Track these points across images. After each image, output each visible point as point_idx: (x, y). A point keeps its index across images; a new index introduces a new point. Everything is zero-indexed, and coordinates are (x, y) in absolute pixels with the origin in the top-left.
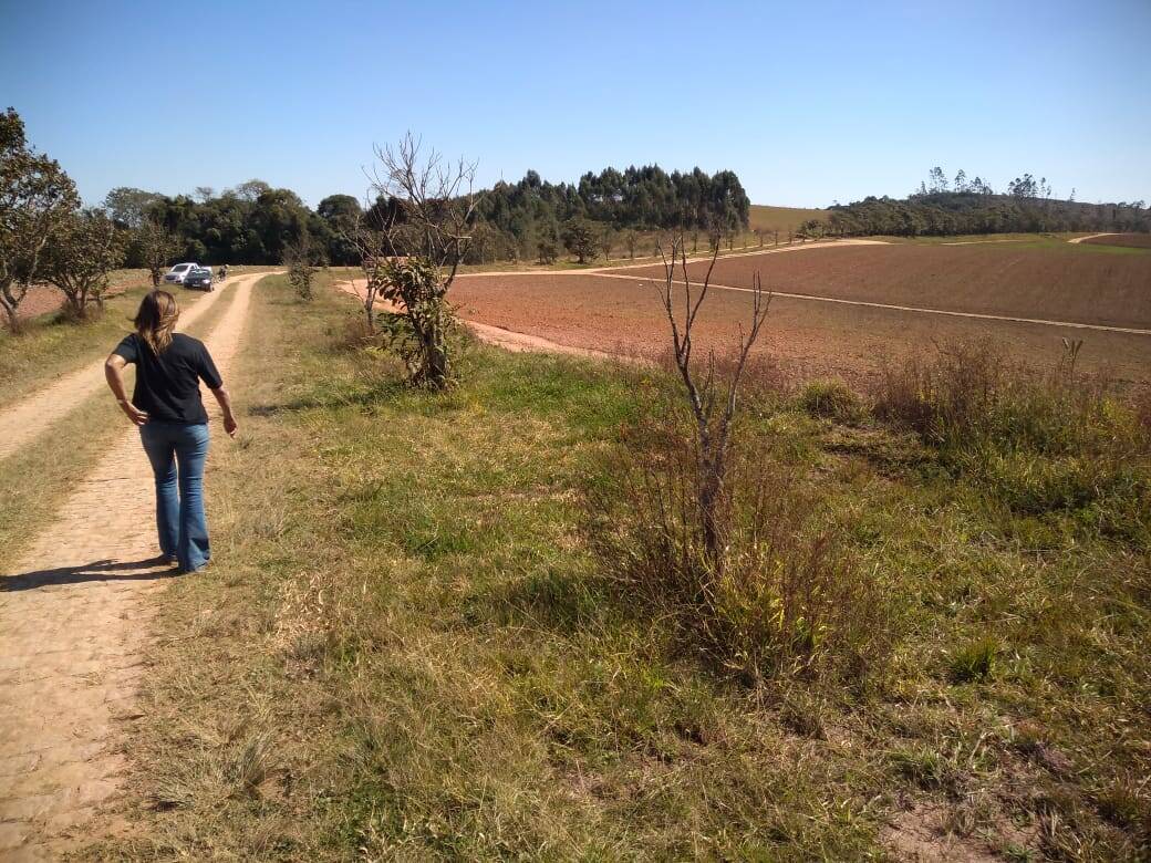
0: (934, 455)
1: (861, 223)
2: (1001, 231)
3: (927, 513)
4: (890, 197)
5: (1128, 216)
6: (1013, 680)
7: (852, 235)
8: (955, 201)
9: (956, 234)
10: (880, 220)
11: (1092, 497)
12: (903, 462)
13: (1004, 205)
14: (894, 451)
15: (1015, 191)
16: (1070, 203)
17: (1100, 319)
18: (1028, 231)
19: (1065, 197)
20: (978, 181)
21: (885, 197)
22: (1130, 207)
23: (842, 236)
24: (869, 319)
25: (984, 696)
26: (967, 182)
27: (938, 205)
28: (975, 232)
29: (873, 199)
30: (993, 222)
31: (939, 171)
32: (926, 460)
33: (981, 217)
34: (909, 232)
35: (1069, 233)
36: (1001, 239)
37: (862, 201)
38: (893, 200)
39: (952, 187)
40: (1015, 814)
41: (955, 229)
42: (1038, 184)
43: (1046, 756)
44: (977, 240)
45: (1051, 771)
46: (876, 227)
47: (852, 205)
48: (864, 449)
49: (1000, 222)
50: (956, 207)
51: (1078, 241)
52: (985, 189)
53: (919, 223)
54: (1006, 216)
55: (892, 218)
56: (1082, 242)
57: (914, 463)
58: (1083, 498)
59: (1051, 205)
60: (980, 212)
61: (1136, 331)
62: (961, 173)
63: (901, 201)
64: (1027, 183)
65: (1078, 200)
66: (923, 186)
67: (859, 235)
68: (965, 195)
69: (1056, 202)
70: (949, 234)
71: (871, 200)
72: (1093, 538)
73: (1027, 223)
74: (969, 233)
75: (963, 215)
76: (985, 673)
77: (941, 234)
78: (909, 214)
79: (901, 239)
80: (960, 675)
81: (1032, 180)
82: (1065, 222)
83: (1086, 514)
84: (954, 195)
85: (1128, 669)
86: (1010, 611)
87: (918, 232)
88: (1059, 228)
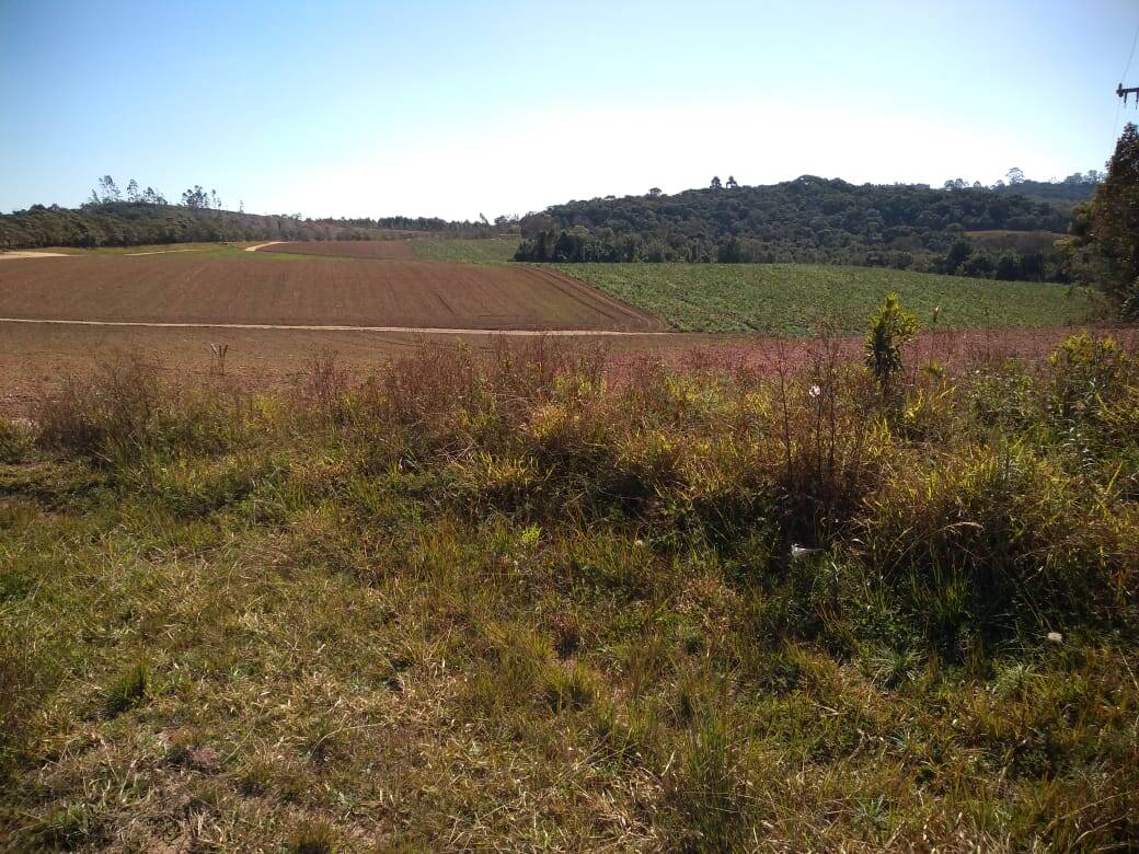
0: (103, 478)
1: (30, 234)
2: (183, 240)
3: (93, 541)
4: (61, 206)
5: (290, 226)
6: (171, 692)
7: (22, 246)
8: (131, 211)
9: (138, 244)
10: (53, 230)
11: (248, 489)
12: (70, 491)
13: (180, 215)
14: (61, 482)
15: (188, 201)
16: (240, 214)
17: (283, 319)
18: (207, 240)
19: (234, 208)
20: (150, 191)
21: (55, 205)
22: (291, 218)
23: (10, 248)
24: (57, 338)
25: (142, 720)
26: (141, 192)
27: (114, 214)
28: (157, 242)
29: (40, 207)
30: (172, 232)
31: (109, 180)
32: (96, 484)
33: (160, 227)
34: (87, 243)
35: (244, 242)
36: (183, 248)
37: (27, 209)
38: (64, 210)
39: (125, 197)
40: (167, 830)
41: (136, 239)
42: (210, 196)
43: (196, 758)
44: (160, 250)
45: (201, 769)
46: (48, 238)
47: (17, 213)
48: (27, 485)
49: (179, 232)
50: (133, 217)
51: (253, 249)
52: (159, 199)
53: (99, 234)
54: (184, 227)
55: (66, 228)
56: (257, 250)
57: (84, 490)
58: (242, 491)
59: (225, 216)
60: (158, 222)
61: (313, 328)
62: (133, 184)
63: (73, 210)
64: (199, 194)
65: (246, 212)
66: (95, 195)
67: (31, 247)
68: (140, 204)
69: (228, 213)
70: (131, 245)
71: (38, 209)
72: (251, 527)
73: (204, 233)
74: (151, 244)
75: (142, 225)
76: (142, 695)
77: (124, 244)
78: (86, 224)
79: (78, 250)
80: (117, 706)
81: (203, 192)
82: (240, 232)
83: (244, 505)
84: (128, 205)
85: (272, 643)
86: (171, 622)
87: (97, 243)
88: (235, 238)
